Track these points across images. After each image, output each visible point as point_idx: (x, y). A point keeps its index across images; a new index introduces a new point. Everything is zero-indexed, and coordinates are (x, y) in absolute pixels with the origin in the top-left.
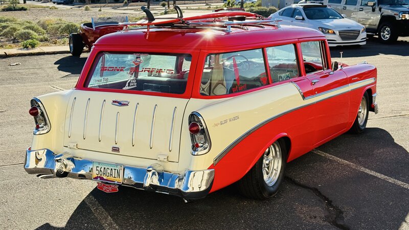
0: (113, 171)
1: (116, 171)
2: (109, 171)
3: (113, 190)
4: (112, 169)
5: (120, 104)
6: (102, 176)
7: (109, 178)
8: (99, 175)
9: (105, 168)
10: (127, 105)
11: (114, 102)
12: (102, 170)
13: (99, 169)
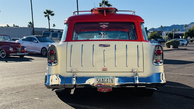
0: (109, 80)
1: (111, 80)
2: (106, 80)
3: (108, 90)
4: (107, 79)
5: (105, 46)
6: (101, 84)
7: (106, 84)
8: (99, 84)
9: (103, 79)
10: (109, 46)
11: (100, 45)
12: (101, 80)
13: (99, 80)
